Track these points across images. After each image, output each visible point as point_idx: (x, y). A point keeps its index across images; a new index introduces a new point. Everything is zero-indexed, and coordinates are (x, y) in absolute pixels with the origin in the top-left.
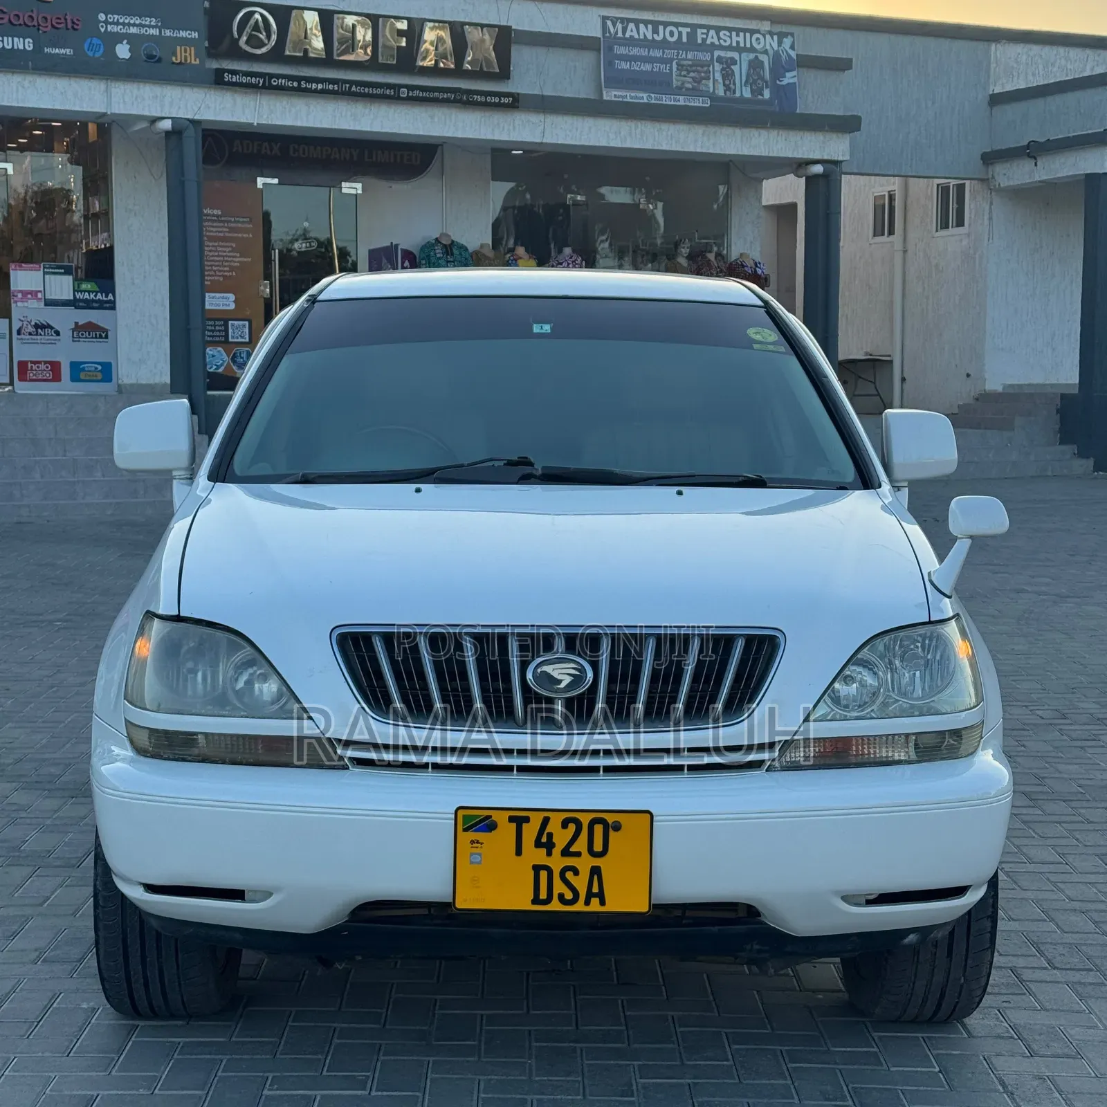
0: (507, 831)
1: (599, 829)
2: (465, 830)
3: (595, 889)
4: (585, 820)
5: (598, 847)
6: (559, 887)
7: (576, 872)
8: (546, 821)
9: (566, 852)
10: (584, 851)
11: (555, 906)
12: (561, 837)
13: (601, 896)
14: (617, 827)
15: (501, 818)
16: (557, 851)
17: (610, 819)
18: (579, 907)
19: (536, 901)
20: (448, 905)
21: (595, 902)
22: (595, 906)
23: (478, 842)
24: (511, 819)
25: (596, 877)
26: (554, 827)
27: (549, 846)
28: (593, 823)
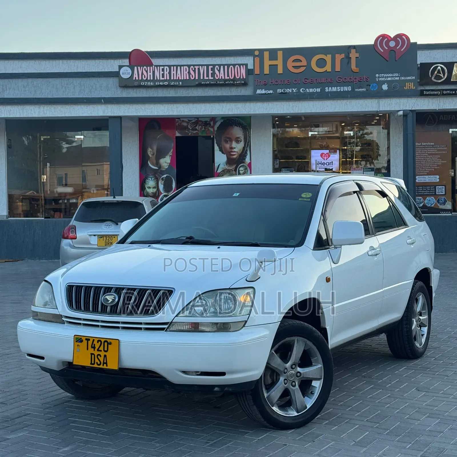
0: (85, 342)
1: (106, 343)
2: (76, 342)
3: (105, 362)
4: (103, 341)
5: (106, 349)
6: (97, 360)
7: (101, 356)
8: (94, 340)
9: (98, 350)
10: (102, 350)
11: (96, 366)
12: (97, 345)
13: (106, 363)
14: (111, 344)
15: (84, 339)
16: (96, 349)
17: (109, 341)
18: (101, 366)
19: (91, 364)
20: (72, 363)
21: (105, 365)
22: (105, 367)
23: (79, 345)
24: (86, 339)
25: (105, 358)
26: (95, 342)
27: (94, 348)
28: (105, 342)
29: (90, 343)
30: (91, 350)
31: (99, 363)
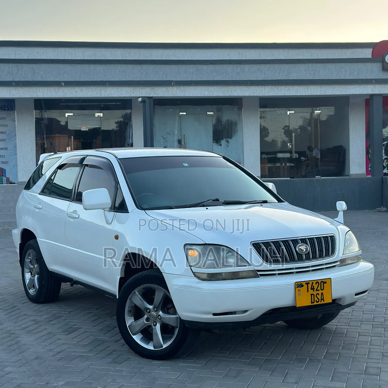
1: (322, 283)
2: (297, 288)
3: (322, 298)
4: (320, 282)
5: (322, 288)
6: (316, 299)
7: (319, 295)
9: (317, 290)
10: (320, 290)
11: (315, 303)
12: (316, 286)
13: (323, 299)
14: (325, 283)
16: (315, 290)
17: (324, 281)
18: (319, 303)
19: (312, 303)
21: (322, 301)
22: (322, 302)
23: (300, 290)
24: (306, 284)
25: (322, 295)
26: (314, 284)
27: (313, 289)
29: (310, 286)
30: (311, 292)
31: (318, 301)
